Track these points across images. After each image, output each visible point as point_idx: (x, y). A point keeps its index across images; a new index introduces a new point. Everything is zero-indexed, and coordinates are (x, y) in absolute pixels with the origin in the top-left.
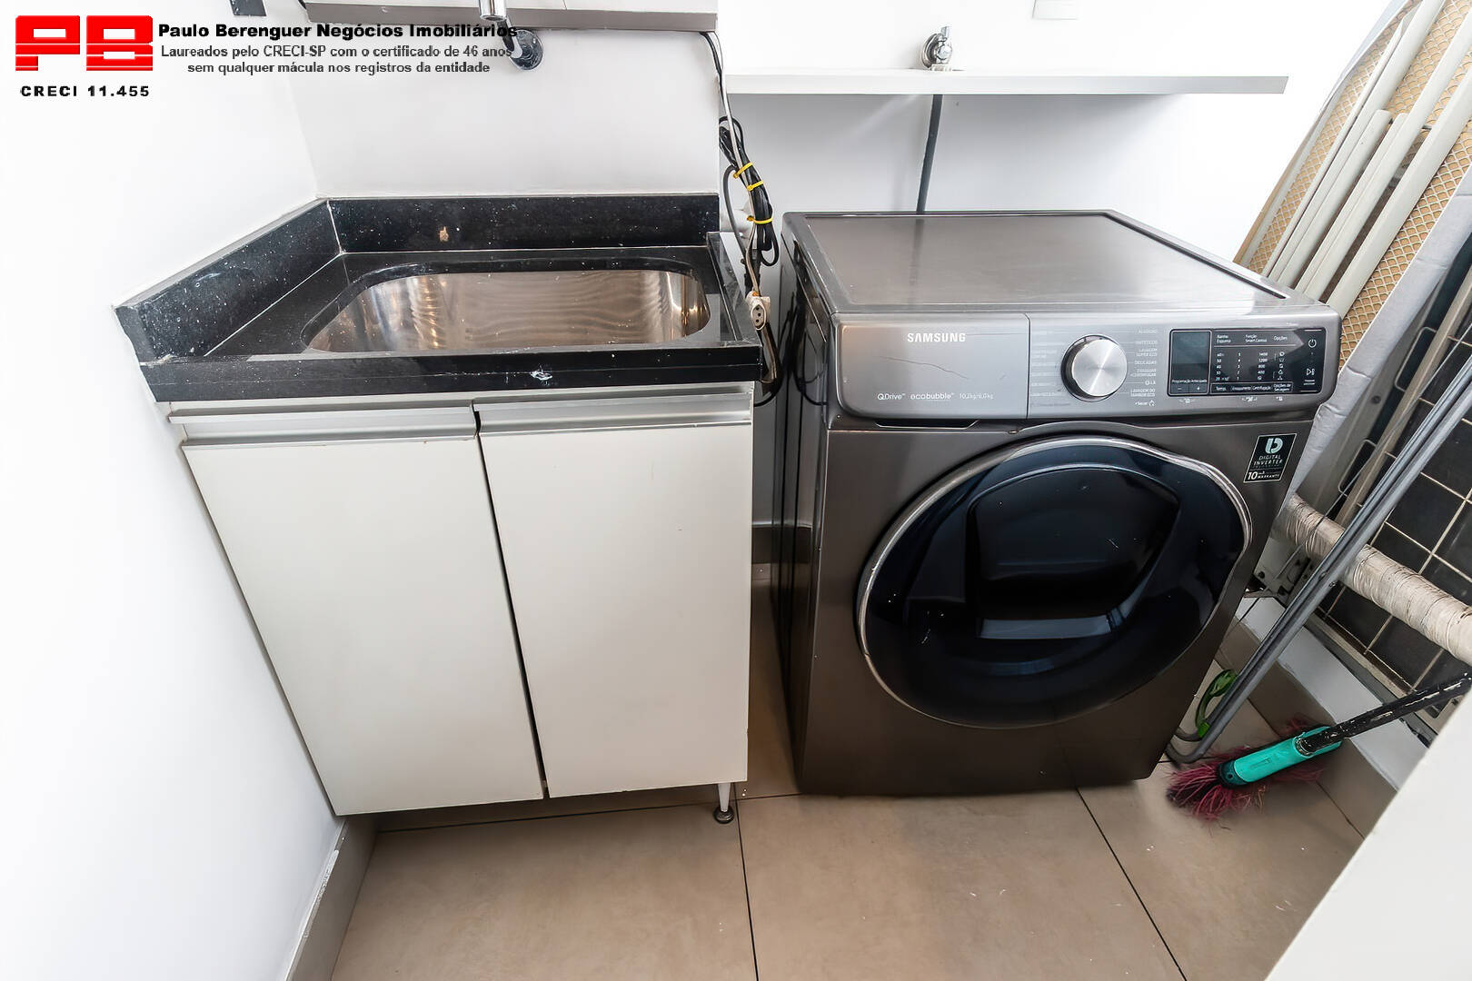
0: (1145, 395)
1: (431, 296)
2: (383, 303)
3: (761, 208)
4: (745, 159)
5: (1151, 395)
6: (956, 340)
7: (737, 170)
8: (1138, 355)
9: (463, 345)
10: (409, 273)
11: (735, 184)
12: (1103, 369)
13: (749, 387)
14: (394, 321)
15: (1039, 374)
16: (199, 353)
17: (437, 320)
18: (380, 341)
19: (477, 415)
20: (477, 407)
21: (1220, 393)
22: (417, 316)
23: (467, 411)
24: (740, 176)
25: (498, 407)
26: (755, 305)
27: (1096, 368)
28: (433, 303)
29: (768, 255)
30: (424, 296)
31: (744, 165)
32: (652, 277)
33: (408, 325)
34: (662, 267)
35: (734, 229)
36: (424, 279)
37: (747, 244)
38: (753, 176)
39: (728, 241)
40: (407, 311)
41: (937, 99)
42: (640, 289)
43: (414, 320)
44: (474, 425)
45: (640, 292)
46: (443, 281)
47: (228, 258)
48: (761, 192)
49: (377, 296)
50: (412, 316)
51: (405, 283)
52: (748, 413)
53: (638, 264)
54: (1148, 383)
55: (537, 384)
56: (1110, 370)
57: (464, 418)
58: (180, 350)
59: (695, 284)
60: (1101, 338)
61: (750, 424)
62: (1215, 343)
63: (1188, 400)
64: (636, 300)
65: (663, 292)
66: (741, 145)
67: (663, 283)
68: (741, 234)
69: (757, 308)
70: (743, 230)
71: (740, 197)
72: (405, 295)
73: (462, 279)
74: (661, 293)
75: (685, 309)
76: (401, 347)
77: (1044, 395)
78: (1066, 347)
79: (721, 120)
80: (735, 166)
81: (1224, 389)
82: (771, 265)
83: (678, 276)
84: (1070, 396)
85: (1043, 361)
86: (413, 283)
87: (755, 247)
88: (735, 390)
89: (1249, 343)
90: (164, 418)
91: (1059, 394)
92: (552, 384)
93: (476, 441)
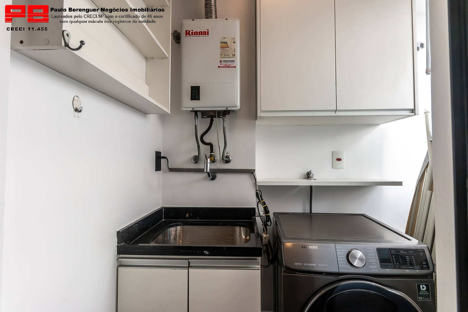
0: (374, 268)
1: (182, 231)
2: (171, 232)
3: (266, 211)
4: (262, 200)
5: (375, 268)
6: (315, 248)
7: (260, 202)
8: (369, 255)
9: (187, 244)
10: (178, 225)
11: (260, 205)
12: (358, 259)
13: (259, 259)
14: (172, 237)
15: (340, 259)
16: (129, 243)
17: (182, 238)
18: (168, 242)
19: (189, 262)
20: (190, 260)
21: (397, 268)
22: (178, 236)
23: (187, 261)
24: (261, 203)
25: (195, 260)
26: (264, 236)
27: (356, 258)
28: (182, 233)
29: (269, 223)
30: (181, 231)
31: (262, 201)
32: (237, 228)
33: (175, 238)
34: (240, 226)
35: (260, 216)
36: (181, 227)
37: (263, 220)
38: (264, 203)
39: (258, 219)
40: (176, 235)
41: (311, 187)
42: (234, 231)
43: (177, 237)
44: (188, 266)
45: (234, 232)
46: (186, 227)
47: (141, 221)
48: (266, 208)
49: (170, 230)
50: (177, 236)
51: (177, 228)
52: (259, 266)
53: (234, 224)
54: (374, 264)
55: (205, 255)
56: (361, 259)
57: (185, 263)
58: (126, 242)
59: (248, 230)
60: (357, 249)
61: (259, 269)
62: (391, 253)
63: (388, 270)
64: (233, 235)
65: (240, 232)
66: (261, 196)
67: (240, 230)
68: (262, 218)
69: (265, 237)
70: (263, 217)
71: (261, 208)
72: (176, 230)
73: (189, 227)
74: (239, 233)
75: (246, 237)
76: (172, 243)
77: (343, 266)
78: (347, 252)
79: (256, 191)
80: (260, 201)
81: (398, 267)
82: (270, 226)
83: (244, 228)
84: (351, 266)
85: (341, 255)
86: (179, 228)
87: (265, 221)
88: (255, 259)
89: (401, 253)
90: (117, 259)
91: (347, 266)
92: (209, 255)
93: (187, 270)
